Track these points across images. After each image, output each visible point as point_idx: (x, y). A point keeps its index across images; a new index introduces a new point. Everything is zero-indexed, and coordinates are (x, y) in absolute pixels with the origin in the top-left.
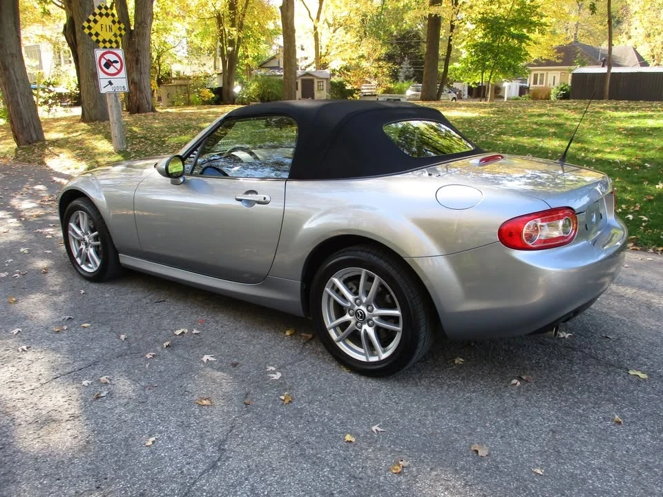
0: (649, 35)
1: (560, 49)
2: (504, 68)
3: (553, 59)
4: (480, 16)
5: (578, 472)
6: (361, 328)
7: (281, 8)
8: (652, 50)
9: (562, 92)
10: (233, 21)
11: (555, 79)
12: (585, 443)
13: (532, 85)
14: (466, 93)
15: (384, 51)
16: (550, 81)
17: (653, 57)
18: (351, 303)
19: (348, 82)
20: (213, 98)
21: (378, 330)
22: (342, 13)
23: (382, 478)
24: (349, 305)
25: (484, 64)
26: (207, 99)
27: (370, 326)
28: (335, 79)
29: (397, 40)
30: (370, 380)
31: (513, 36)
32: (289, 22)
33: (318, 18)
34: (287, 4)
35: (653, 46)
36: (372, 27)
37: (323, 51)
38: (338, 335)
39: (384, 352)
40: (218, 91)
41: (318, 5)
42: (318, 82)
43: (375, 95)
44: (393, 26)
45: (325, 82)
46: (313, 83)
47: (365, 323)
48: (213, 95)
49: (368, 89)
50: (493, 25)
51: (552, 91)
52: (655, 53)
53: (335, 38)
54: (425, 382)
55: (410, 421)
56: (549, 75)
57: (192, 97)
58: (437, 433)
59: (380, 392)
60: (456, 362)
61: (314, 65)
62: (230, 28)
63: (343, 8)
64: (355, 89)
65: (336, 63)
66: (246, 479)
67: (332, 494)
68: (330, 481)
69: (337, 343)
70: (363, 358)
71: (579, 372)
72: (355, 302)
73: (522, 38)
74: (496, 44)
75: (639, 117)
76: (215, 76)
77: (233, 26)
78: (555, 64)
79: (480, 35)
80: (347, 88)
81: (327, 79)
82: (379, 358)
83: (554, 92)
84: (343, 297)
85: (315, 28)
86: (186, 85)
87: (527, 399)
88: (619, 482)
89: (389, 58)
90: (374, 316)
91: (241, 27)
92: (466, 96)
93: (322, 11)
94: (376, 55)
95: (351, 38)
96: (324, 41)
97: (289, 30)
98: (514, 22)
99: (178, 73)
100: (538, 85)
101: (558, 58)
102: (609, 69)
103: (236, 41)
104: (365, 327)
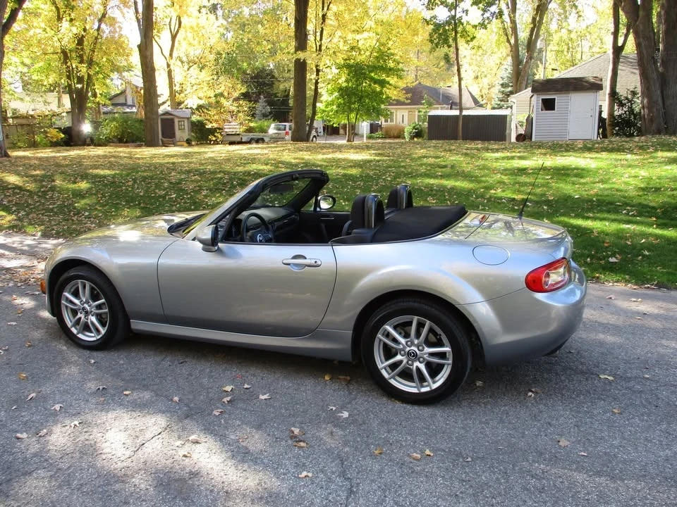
0: (477, 77)
1: (407, 90)
2: (368, 110)
3: (402, 99)
4: (342, 62)
5: (609, 450)
6: (412, 365)
7: (139, 46)
8: (481, 91)
9: (414, 131)
10: (81, 57)
11: (404, 118)
12: (601, 431)
13: (383, 123)
14: (322, 130)
15: (244, 90)
16: (400, 119)
17: (482, 96)
18: (403, 345)
19: (208, 120)
20: (62, 139)
21: (428, 365)
22: (195, 52)
23: (483, 478)
24: (402, 347)
25: (350, 108)
26: (55, 140)
27: (420, 362)
28: (195, 118)
29: (252, 78)
30: (422, 407)
31: (376, 82)
32: (148, 61)
33: (171, 55)
34: (146, 42)
35: (481, 86)
36: (227, 65)
37: (177, 88)
38: (389, 374)
39: (434, 382)
40: (67, 131)
41: (171, 43)
42: (179, 121)
43: (239, 134)
44: (245, 64)
45: (186, 121)
46: (173, 122)
47: (415, 361)
48: (63, 136)
49: (230, 128)
50: (357, 71)
51: (406, 130)
52: (483, 93)
53: (189, 76)
54: (465, 403)
55: (474, 434)
56: (398, 113)
57: (38, 138)
58: (499, 440)
59: (436, 416)
60: (478, 384)
61: (169, 103)
62: (78, 65)
63: (197, 46)
64: (216, 128)
65: (192, 102)
66: (385, 497)
67: (457, 495)
68: (448, 486)
69: (389, 381)
70: (415, 390)
71: (567, 380)
72: (407, 344)
73: (383, 83)
74: (360, 88)
75: (503, 158)
76: (64, 114)
77: (81, 62)
78: (403, 104)
79: (343, 79)
80: (207, 127)
81: (188, 119)
82: (431, 388)
83: (408, 130)
84: (395, 340)
85: (168, 66)
86: (29, 125)
87: (545, 405)
88: (637, 453)
89: (246, 96)
90: (426, 354)
91: (91, 63)
92: (322, 134)
93: (175, 48)
94: (236, 94)
95: (205, 75)
96: (178, 79)
97: (149, 69)
98: (374, 68)
99: (15, 111)
100: (389, 123)
101: (407, 99)
102: (461, 111)
103: (86, 77)
104: (417, 364)
